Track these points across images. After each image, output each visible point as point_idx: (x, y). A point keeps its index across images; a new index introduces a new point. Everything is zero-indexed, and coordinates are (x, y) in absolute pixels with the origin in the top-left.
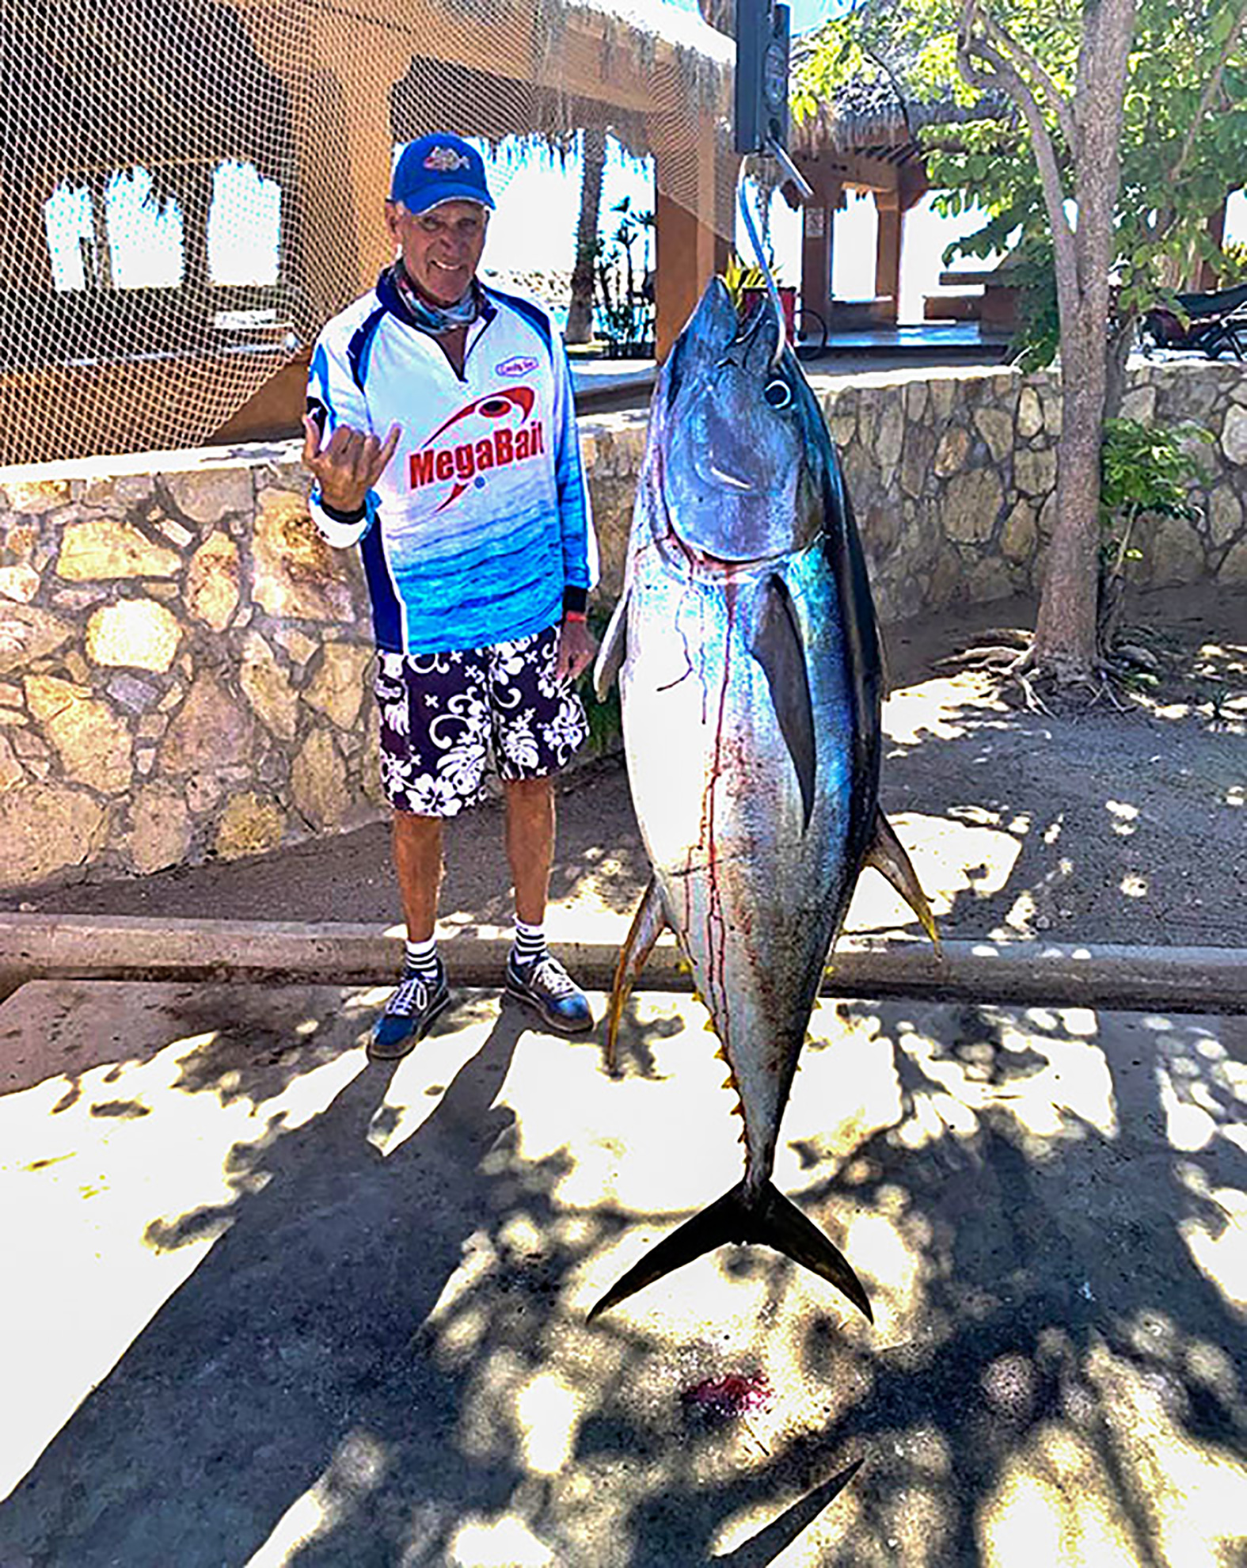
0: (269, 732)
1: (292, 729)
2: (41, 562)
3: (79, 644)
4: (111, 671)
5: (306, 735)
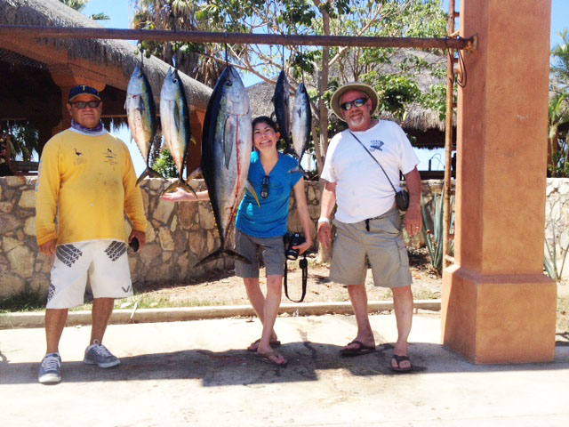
2: (14, 201)
3: (22, 228)
4: (30, 237)
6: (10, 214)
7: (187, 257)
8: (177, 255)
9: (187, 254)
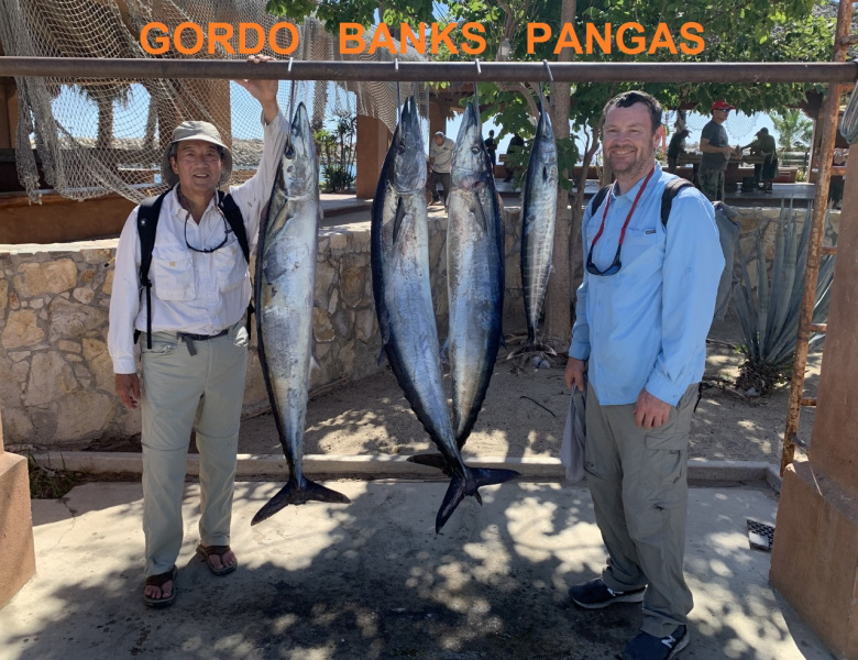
2: (95, 288)
6: (90, 305)
7: (354, 348)
8: (338, 347)
9: (352, 344)
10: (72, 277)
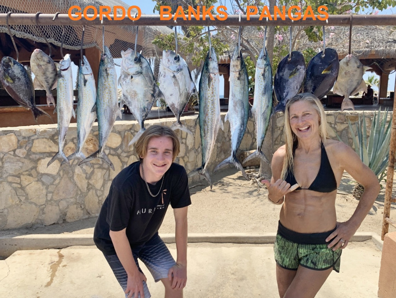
0: (80, 190)
1: (86, 189)
2: (28, 148)
3: (35, 168)
4: (43, 175)
5: (89, 191)
6: (24, 158)
10: (15, 144)
